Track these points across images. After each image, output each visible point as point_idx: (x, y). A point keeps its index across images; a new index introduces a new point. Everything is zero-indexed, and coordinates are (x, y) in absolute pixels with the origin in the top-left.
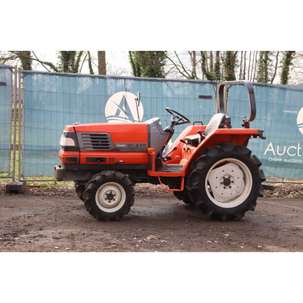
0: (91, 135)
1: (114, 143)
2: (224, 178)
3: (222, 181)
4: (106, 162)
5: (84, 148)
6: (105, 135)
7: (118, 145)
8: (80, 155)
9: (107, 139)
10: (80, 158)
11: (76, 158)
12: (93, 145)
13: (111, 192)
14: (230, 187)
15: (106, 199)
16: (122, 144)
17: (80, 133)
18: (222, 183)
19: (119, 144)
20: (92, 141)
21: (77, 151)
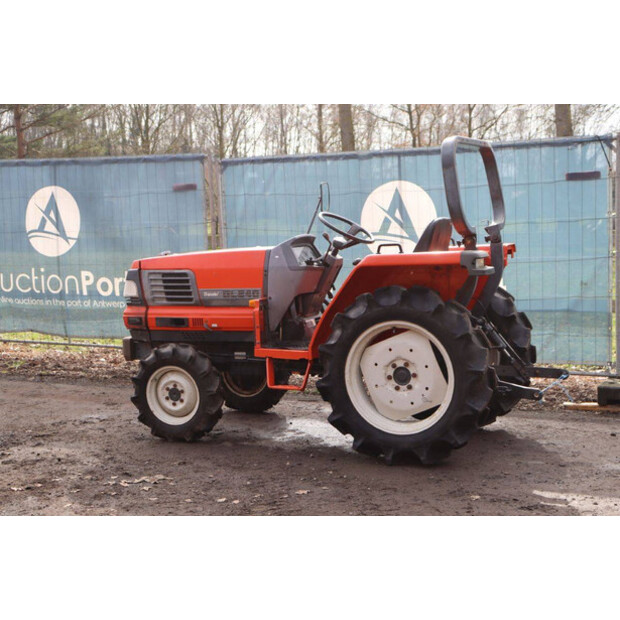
0: (164, 275)
1: (201, 290)
2: (394, 366)
3: (391, 372)
4: (188, 326)
5: (153, 299)
6: (185, 275)
7: (206, 294)
8: (146, 314)
9: (187, 281)
10: (146, 318)
11: (140, 319)
12: (167, 293)
13: (175, 386)
14: (410, 387)
15: (167, 398)
16: (213, 292)
17: (147, 272)
18: (389, 378)
19: (208, 291)
20: (166, 287)
21: (141, 305)
